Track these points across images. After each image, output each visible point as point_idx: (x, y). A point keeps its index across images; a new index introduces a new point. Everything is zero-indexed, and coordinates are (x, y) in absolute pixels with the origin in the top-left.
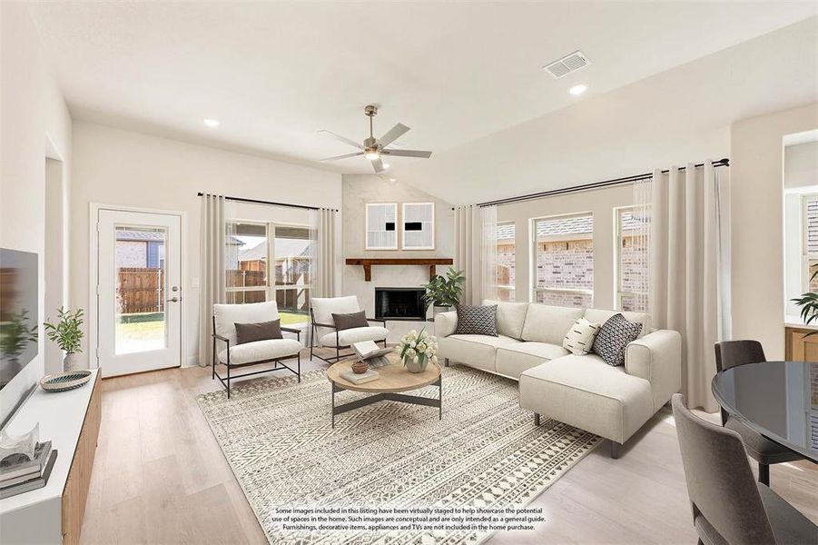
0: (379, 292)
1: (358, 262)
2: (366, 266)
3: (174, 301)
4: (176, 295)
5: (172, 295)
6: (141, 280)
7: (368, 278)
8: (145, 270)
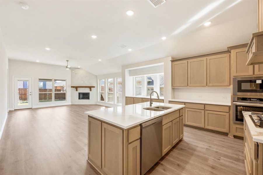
0: (79, 94)
1: (74, 87)
2: (76, 88)
3: (31, 95)
4: (31, 94)
5: (30, 94)
6: (22, 91)
7: (77, 90)
8: (23, 89)
